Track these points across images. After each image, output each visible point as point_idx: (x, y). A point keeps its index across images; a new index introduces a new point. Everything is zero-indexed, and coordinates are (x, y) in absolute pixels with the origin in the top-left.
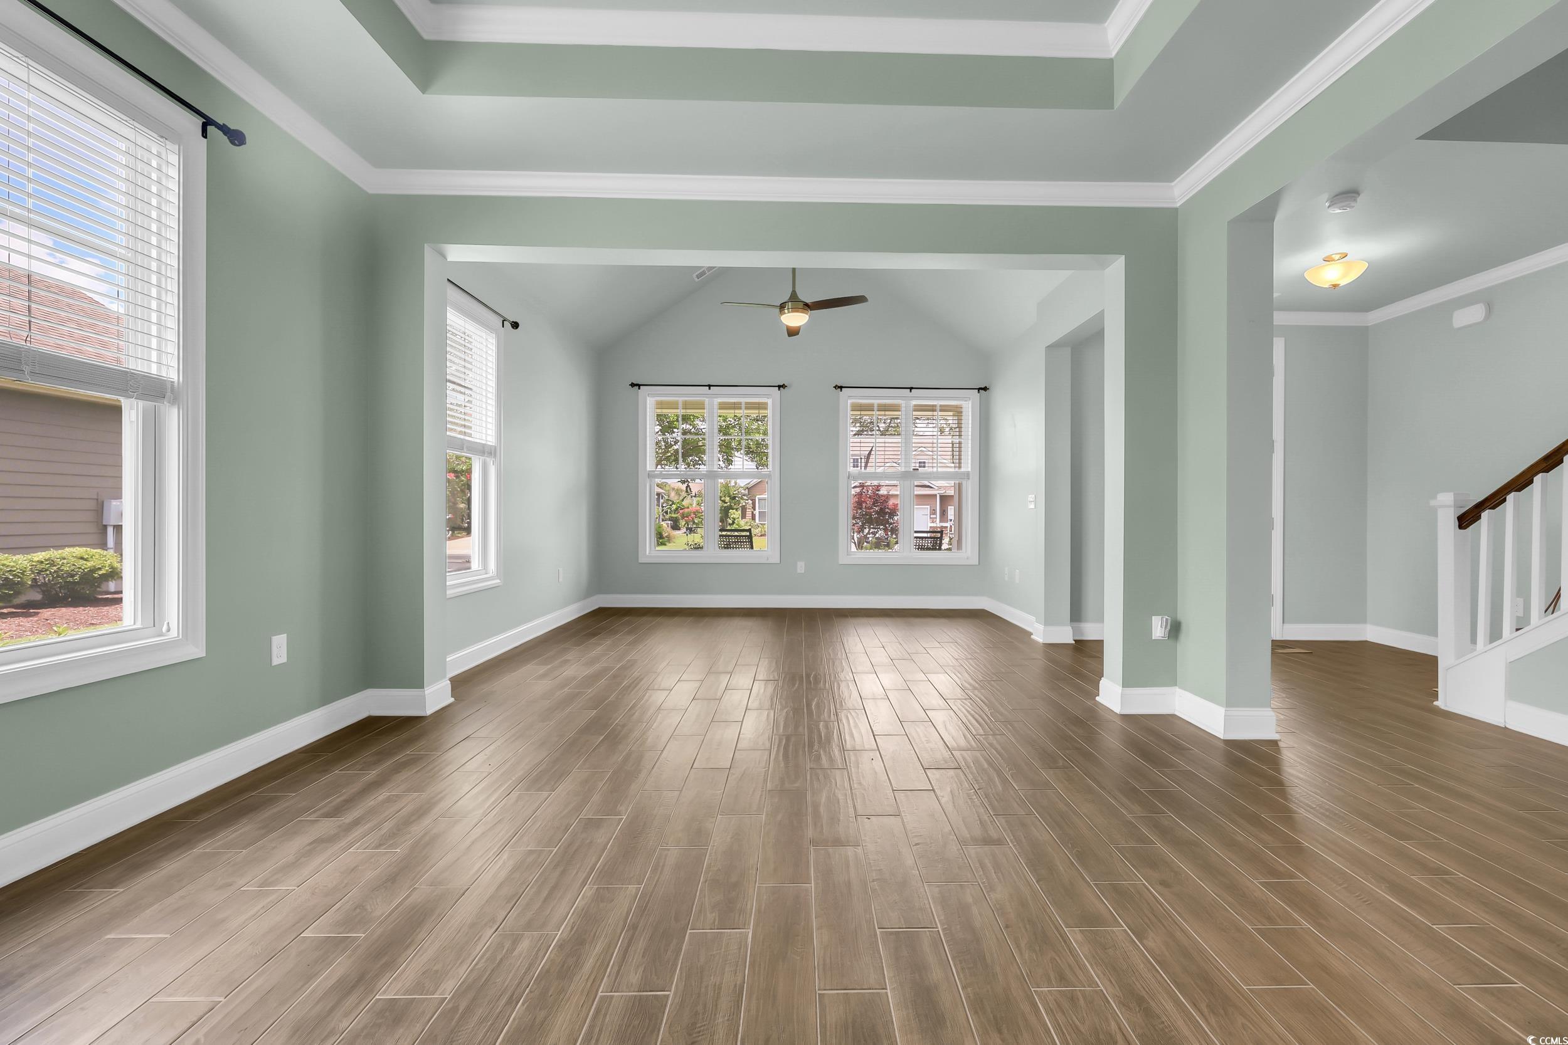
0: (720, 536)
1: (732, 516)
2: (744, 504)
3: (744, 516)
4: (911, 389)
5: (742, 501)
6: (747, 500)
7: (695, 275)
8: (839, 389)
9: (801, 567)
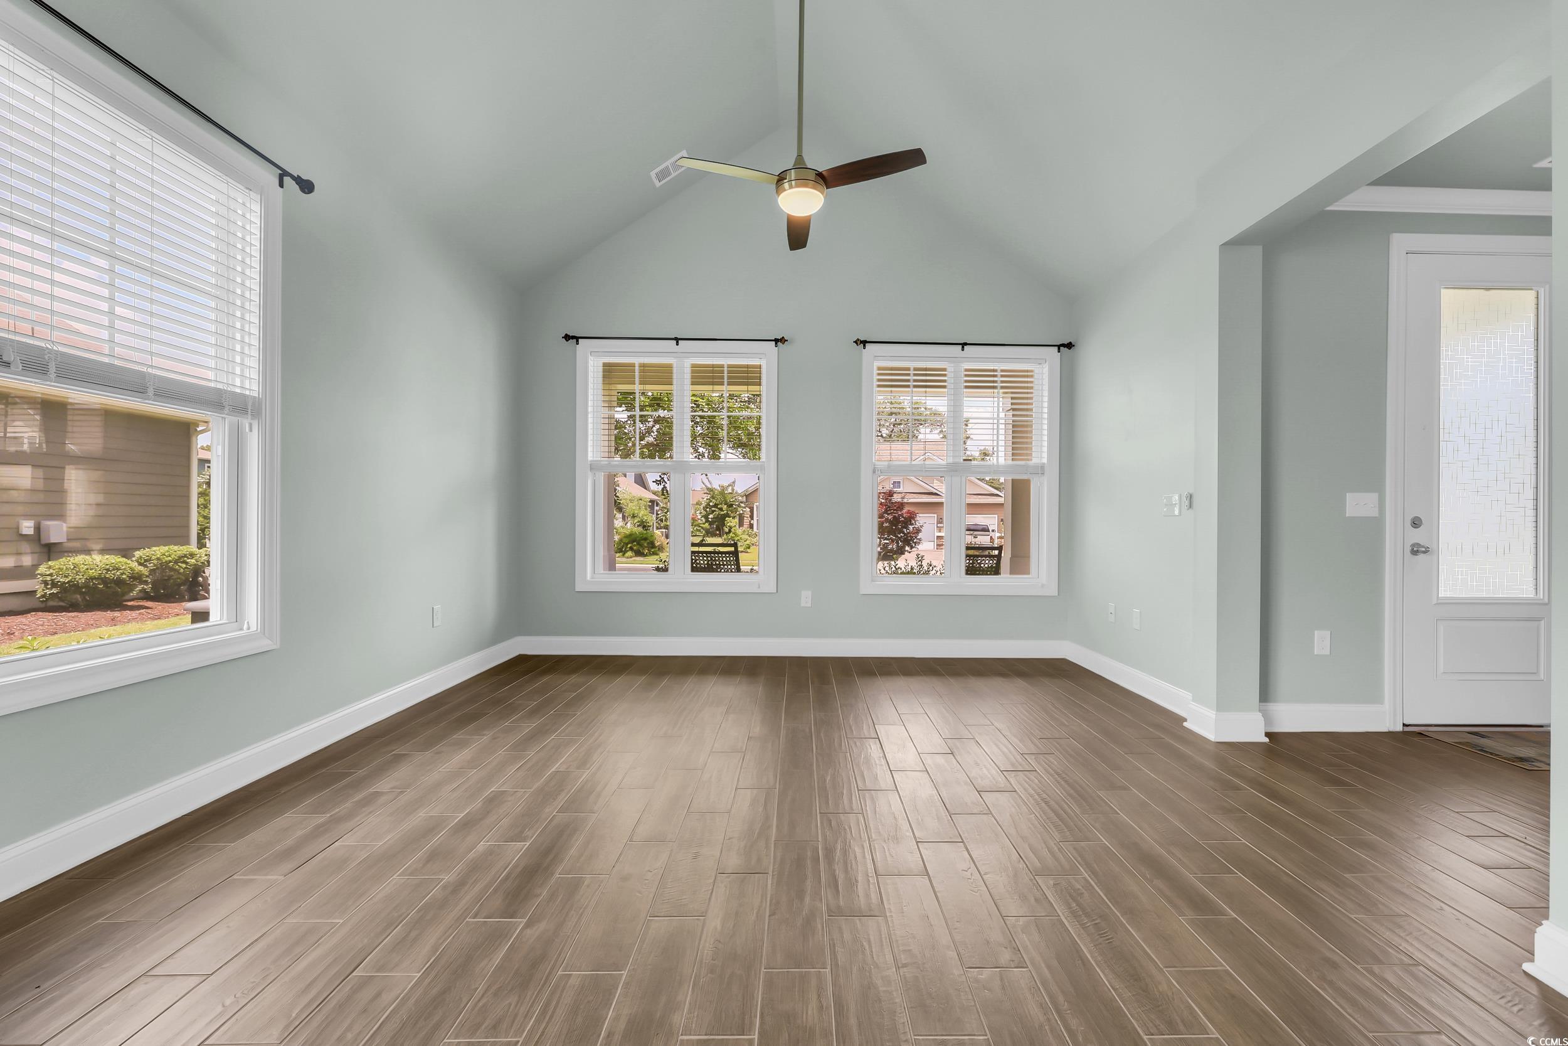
0: (693, 552)
1: (728, 524)
2: (741, 512)
3: (741, 524)
4: (964, 345)
5: (739, 509)
6: (745, 508)
7: (653, 174)
8: (862, 345)
9: (806, 598)
